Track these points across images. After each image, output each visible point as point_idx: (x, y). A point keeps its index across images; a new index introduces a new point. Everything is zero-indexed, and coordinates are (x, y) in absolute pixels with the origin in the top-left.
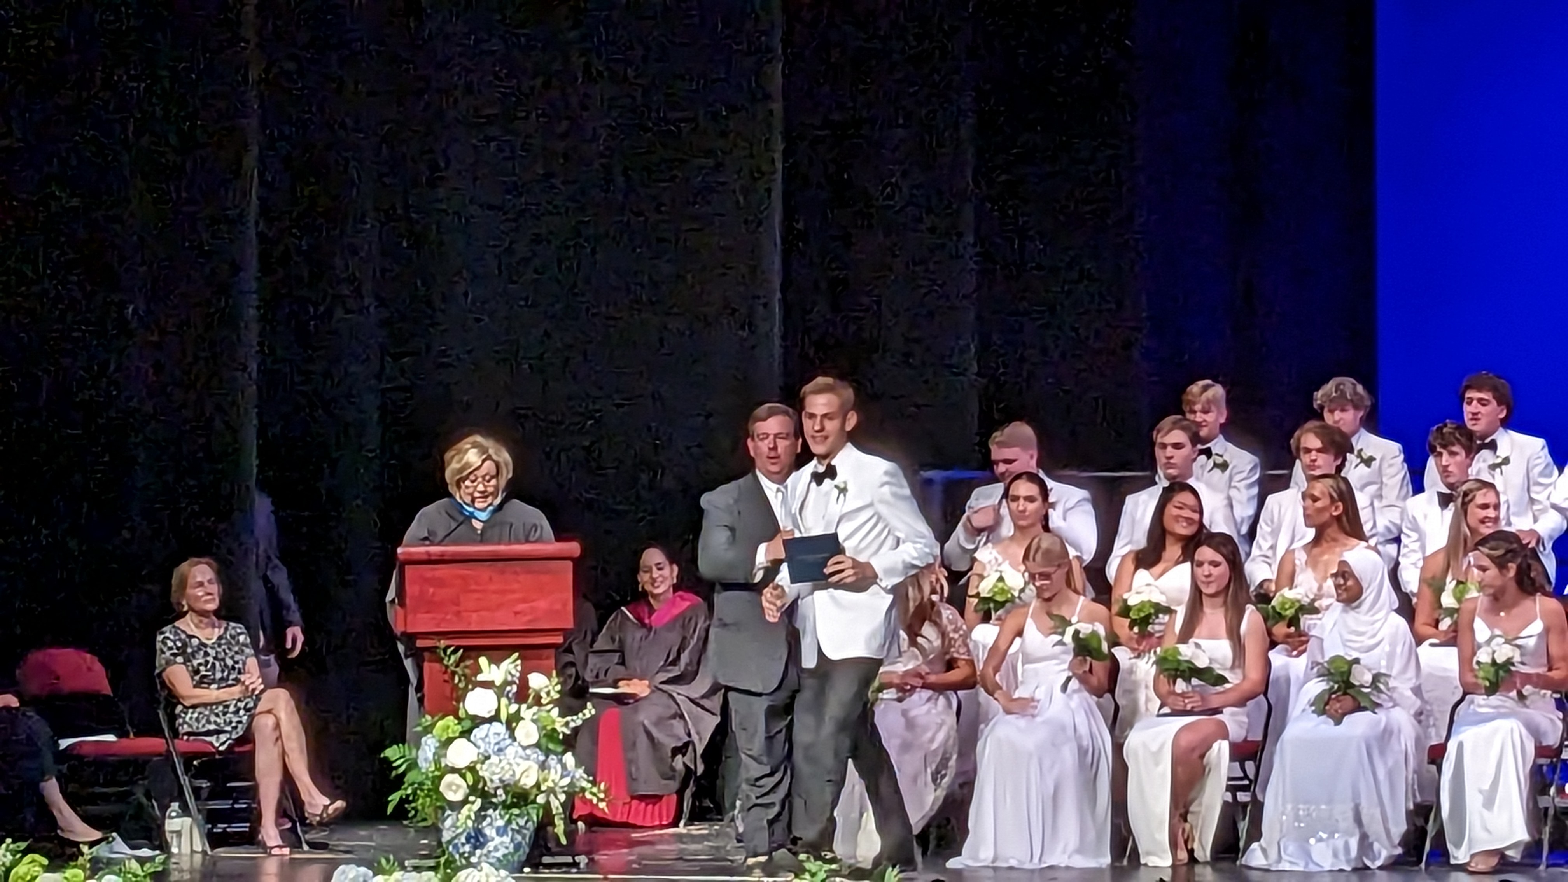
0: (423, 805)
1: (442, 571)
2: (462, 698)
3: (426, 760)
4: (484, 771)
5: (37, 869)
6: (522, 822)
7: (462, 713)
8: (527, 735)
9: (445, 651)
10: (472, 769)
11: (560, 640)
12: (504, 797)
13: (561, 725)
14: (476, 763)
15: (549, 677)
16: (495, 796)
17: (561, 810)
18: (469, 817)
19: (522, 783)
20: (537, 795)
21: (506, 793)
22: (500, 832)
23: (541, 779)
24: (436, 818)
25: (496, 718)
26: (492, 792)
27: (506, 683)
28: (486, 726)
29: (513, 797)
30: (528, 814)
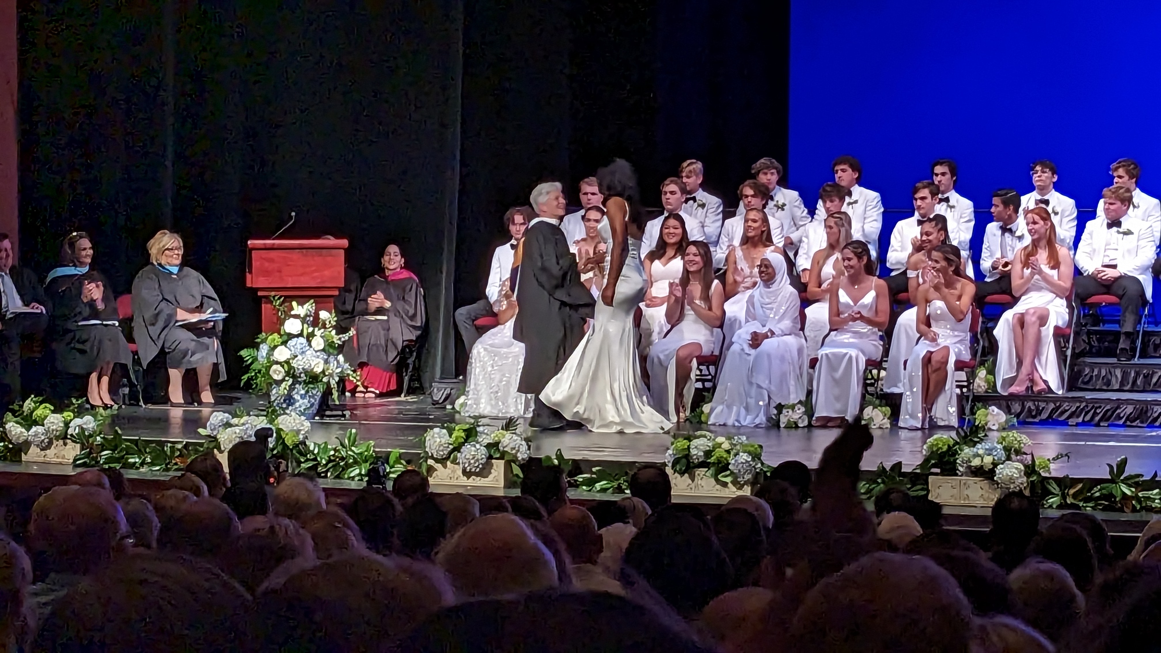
0: (261, 381)
1: (273, 254)
2: (282, 324)
3: (262, 357)
4: (294, 363)
5: (48, 411)
6: (314, 392)
7: (282, 332)
8: (318, 344)
9: (274, 297)
10: (287, 362)
11: (337, 293)
12: (305, 378)
13: (337, 339)
14: (289, 359)
15: (331, 313)
16: (300, 377)
17: (336, 386)
18: (285, 388)
19: (315, 370)
20: (322, 378)
21: (306, 376)
22: (303, 397)
23: (325, 368)
24: (268, 389)
25: (301, 335)
26: (298, 375)
27: (307, 315)
28: (296, 339)
29: (310, 378)
30: (318, 387)
